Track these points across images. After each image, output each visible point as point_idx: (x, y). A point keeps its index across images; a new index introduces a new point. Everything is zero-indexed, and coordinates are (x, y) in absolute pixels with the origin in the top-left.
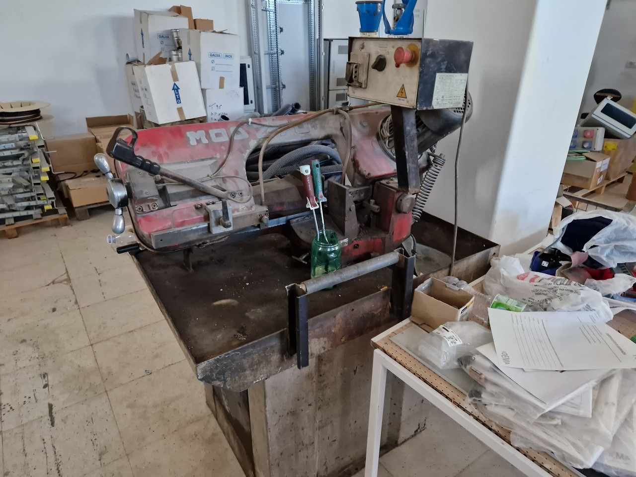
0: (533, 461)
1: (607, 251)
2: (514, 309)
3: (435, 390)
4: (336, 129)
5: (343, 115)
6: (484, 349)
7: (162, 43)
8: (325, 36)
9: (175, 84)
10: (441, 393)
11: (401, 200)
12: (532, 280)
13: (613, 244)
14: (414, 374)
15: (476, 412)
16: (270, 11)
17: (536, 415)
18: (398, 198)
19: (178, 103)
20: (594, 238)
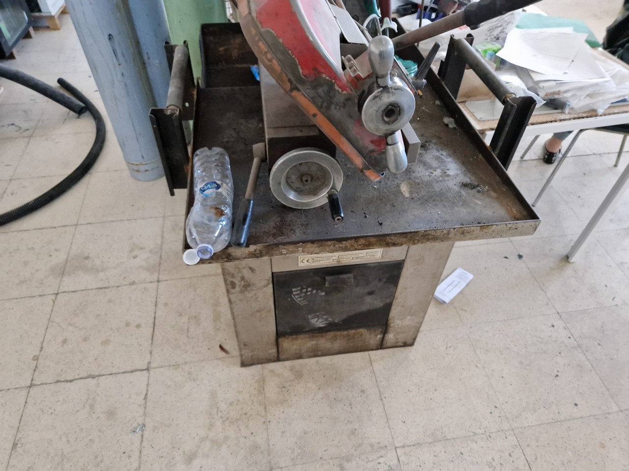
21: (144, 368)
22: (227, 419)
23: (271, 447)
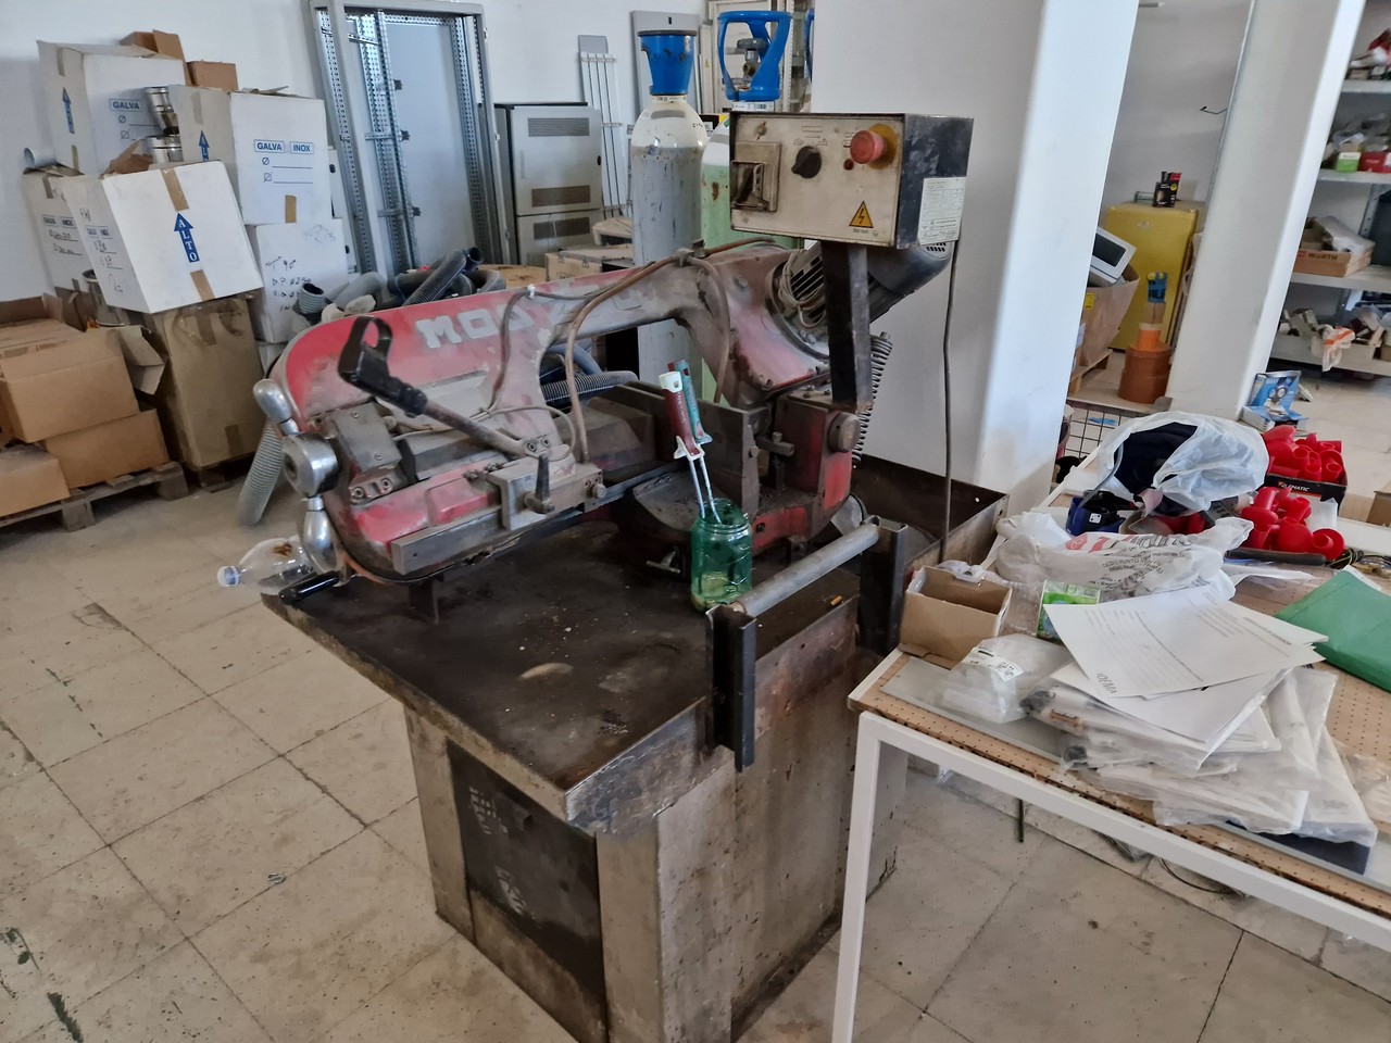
0: (1200, 842)
1: (1193, 482)
2: (1083, 600)
3: (997, 762)
4: (688, 296)
5: (698, 267)
6: (1064, 675)
7: (122, 119)
8: (498, 96)
9: (179, 217)
10: (1009, 766)
11: (838, 427)
12: (1097, 547)
13: (1201, 468)
14: (950, 743)
15: (1080, 785)
16: (364, 43)
17: (1196, 763)
18: (832, 422)
19: (191, 261)
20: (1170, 461)
21: (367, 822)
22: (343, 955)
23: (328, 1037)
